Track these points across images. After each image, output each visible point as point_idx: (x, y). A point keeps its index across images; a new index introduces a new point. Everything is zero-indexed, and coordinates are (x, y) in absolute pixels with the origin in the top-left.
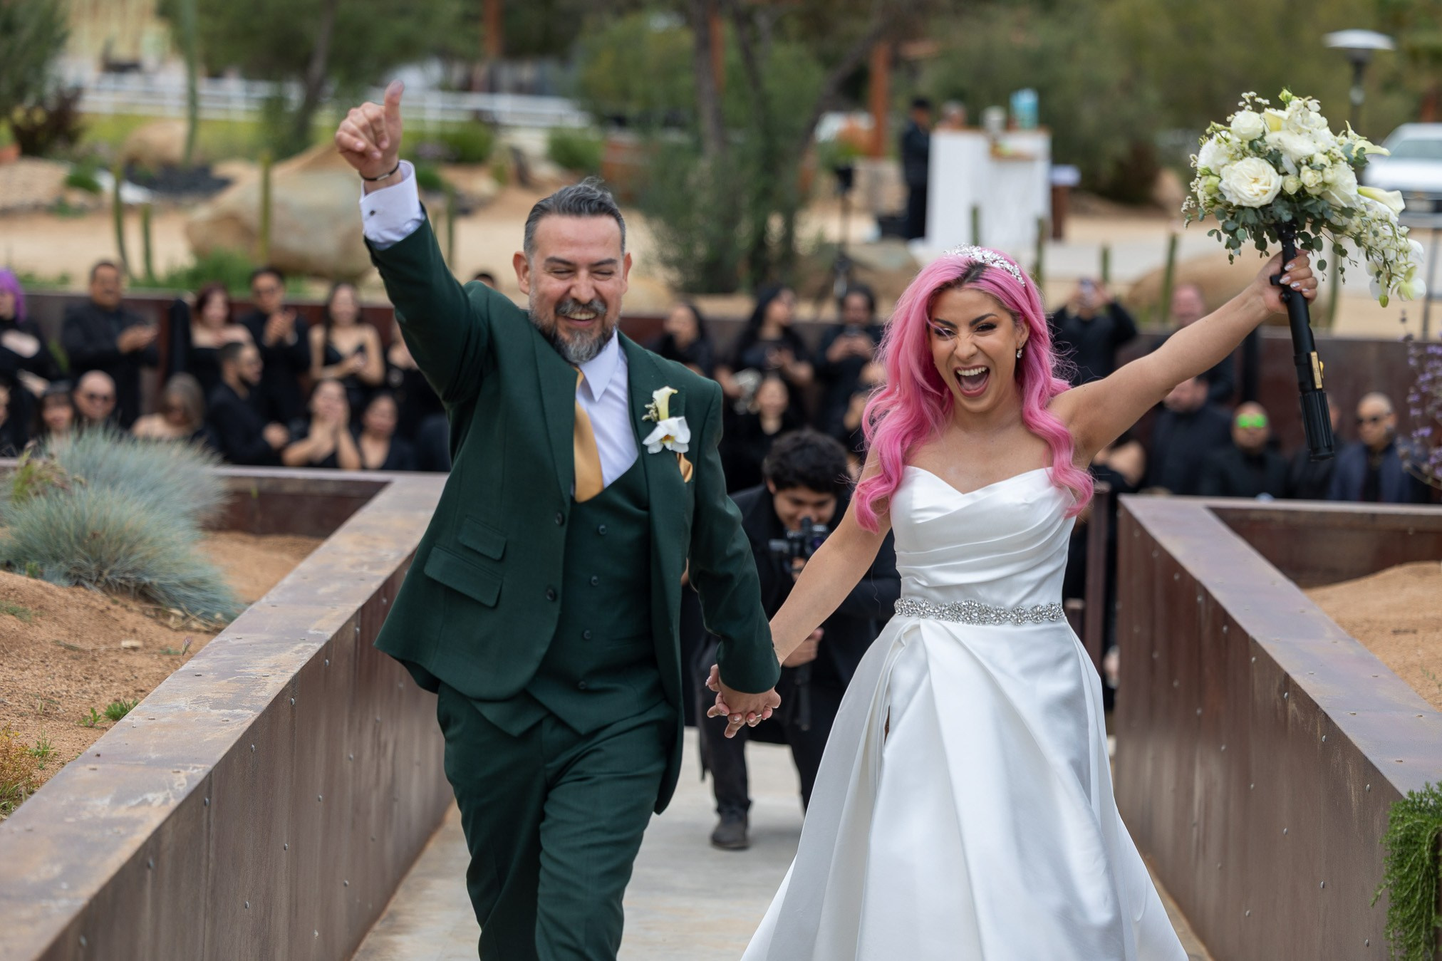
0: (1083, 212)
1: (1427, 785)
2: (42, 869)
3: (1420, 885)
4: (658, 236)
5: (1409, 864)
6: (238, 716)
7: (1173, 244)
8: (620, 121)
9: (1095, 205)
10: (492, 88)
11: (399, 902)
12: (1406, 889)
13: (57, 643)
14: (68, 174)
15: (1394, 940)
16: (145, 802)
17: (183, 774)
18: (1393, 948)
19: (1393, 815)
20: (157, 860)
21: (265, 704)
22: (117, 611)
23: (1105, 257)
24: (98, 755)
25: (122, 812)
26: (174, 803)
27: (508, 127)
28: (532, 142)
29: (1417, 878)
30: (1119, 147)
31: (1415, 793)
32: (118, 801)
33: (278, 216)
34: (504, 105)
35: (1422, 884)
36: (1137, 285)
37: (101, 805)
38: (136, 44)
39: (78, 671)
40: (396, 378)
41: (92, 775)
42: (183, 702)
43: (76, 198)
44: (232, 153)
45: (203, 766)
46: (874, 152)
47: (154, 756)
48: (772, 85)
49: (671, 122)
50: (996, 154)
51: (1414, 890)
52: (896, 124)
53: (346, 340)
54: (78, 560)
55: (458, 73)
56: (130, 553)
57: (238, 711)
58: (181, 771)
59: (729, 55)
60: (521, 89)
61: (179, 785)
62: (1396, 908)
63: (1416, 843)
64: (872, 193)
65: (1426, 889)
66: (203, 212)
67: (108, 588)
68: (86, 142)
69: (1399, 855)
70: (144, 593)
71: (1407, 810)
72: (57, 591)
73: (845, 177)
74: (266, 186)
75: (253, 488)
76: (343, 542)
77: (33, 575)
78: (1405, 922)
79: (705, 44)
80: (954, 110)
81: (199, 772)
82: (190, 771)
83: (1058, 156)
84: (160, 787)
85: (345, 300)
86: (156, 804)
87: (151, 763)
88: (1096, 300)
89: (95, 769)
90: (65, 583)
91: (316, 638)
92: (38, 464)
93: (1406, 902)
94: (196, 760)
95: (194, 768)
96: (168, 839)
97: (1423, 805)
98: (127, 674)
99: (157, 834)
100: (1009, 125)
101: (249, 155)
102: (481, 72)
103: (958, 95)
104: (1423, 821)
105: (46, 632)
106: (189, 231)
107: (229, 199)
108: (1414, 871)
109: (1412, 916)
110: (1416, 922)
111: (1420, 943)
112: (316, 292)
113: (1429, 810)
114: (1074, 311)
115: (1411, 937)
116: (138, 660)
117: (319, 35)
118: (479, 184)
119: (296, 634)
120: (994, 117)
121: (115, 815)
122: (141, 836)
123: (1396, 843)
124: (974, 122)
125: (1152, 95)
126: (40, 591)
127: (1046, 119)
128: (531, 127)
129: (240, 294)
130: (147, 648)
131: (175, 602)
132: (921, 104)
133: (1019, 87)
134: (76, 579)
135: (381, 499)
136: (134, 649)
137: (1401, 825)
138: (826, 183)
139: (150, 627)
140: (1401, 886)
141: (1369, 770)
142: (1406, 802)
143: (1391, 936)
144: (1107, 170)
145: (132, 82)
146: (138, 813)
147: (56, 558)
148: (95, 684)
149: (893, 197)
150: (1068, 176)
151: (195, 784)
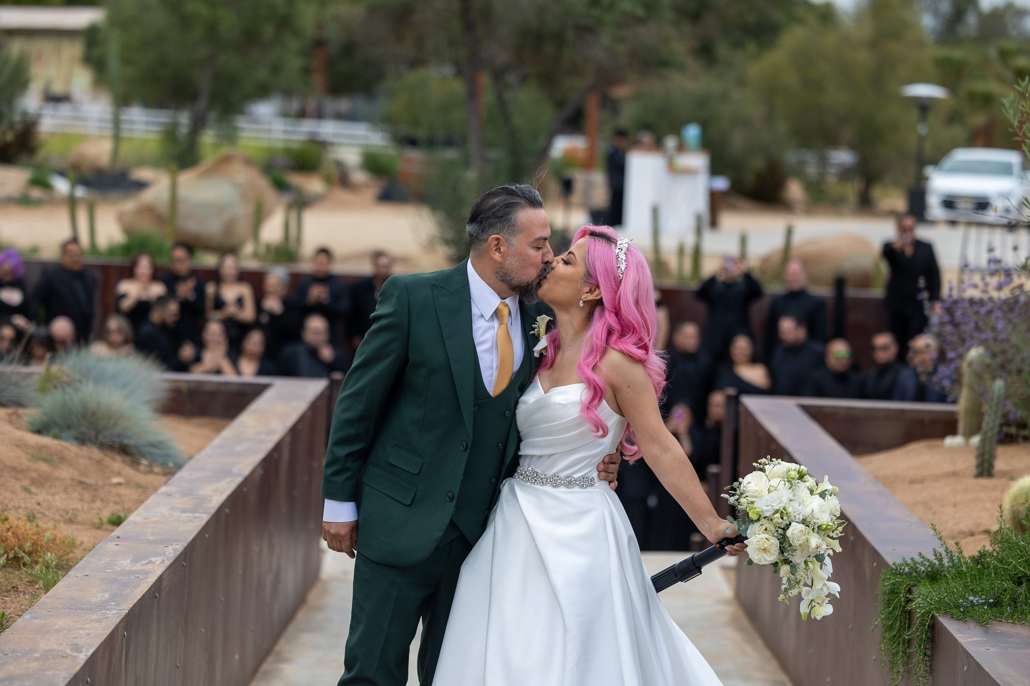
0: (733, 208)
1: (904, 559)
2: (98, 595)
3: (899, 618)
4: (441, 225)
5: (893, 605)
6: (196, 517)
7: (789, 232)
8: (412, 142)
9: (742, 203)
10: (320, 115)
11: (282, 645)
12: (891, 620)
13: (73, 479)
14: (30, 177)
15: (884, 651)
16: (150, 562)
17: (170, 548)
18: (883, 655)
19: (883, 576)
20: (160, 594)
21: (213, 511)
22: (107, 461)
23: (743, 241)
24: (118, 537)
25: (138, 567)
26: (167, 563)
27: (332, 144)
28: (350, 156)
29: (897, 613)
30: (758, 163)
31: (897, 564)
32: (135, 561)
33: (182, 208)
34: (328, 129)
35: (900, 617)
36: (765, 260)
37: (125, 563)
38: (68, 82)
39: (87, 496)
40: (265, 319)
41: (117, 547)
42: (164, 510)
43: (36, 193)
44: (142, 162)
45: (181, 544)
46: (588, 165)
47: (151, 538)
48: (518, 121)
49: (449, 143)
50: (672, 169)
51: (896, 620)
52: (603, 146)
53: (230, 293)
54: (84, 429)
55: (295, 105)
56: (115, 424)
57: (197, 515)
58: (169, 546)
59: (488, 96)
60: (340, 117)
61: (169, 553)
62: (886, 632)
63: (897, 593)
64: (587, 194)
65: (903, 620)
66: (129, 205)
67: (102, 446)
68: (41, 154)
69: (888, 601)
70: (124, 450)
71: (892, 574)
72: (71, 448)
73: (567, 186)
74: (174, 187)
75: (184, 387)
76: (247, 420)
77: (56, 437)
78: (891, 640)
79: (473, 93)
80: (647, 138)
81: (180, 547)
82: (174, 546)
83: (715, 169)
84: (159, 555)
85: (229, 265)
86: (157, 563)
87: (149, 542)
88: (736, 271)
89: (117, 545)
90: (75, 443)
91: (238, 475)
92: (55, 369)
93: (891, 628)
94: (177, 540)
95: (176, 545)
96: (165, 583)
97: (901, 571)
98: (117, 499)
99: (160, 579)
100: (681, 148)
101: (156, 163)
102: (312, 104)
103: (646, 126)
104: (901, 580)
105: (65, 473)
106: (121, 218)
107: (146, 196)
108: (896, 609)
109: (895, 636)
110: (897, 640)
111: (899, 652)
112: (208, 260)
113: (906, 574)
114: (722, 278)
115: (894, 649)
116: (123, 491)
117: (203, 80)
118: (314, 185)
119: (226, 473)
120: (671, 143)
121: (134, 568)
122: (152, 579)
123: (886, 594)
124: (658, 145)
125: (782, 127)
126: (60, 448)
127: (707, 144)
128: (349, 145)
129: (163, 261)
130: (128, 483)
131: (144, 456)
132: (621, 133)
133: (688, 121)
134: (82, 440)
135: (268, 395)
136: (120, 484)
137: (887, 582)
138: (554, 187)
139: (128, 471)
140: (888, 618)
141: (876, 555)
142: (892, 569)
143: (883, 649)
144: (750, 179)
145: (64, 110)
146: (148, 568)
147: (69, 427)
148: (98, 504)
149: (600, 197)
150: (721, 184)
151: (178, 553)
